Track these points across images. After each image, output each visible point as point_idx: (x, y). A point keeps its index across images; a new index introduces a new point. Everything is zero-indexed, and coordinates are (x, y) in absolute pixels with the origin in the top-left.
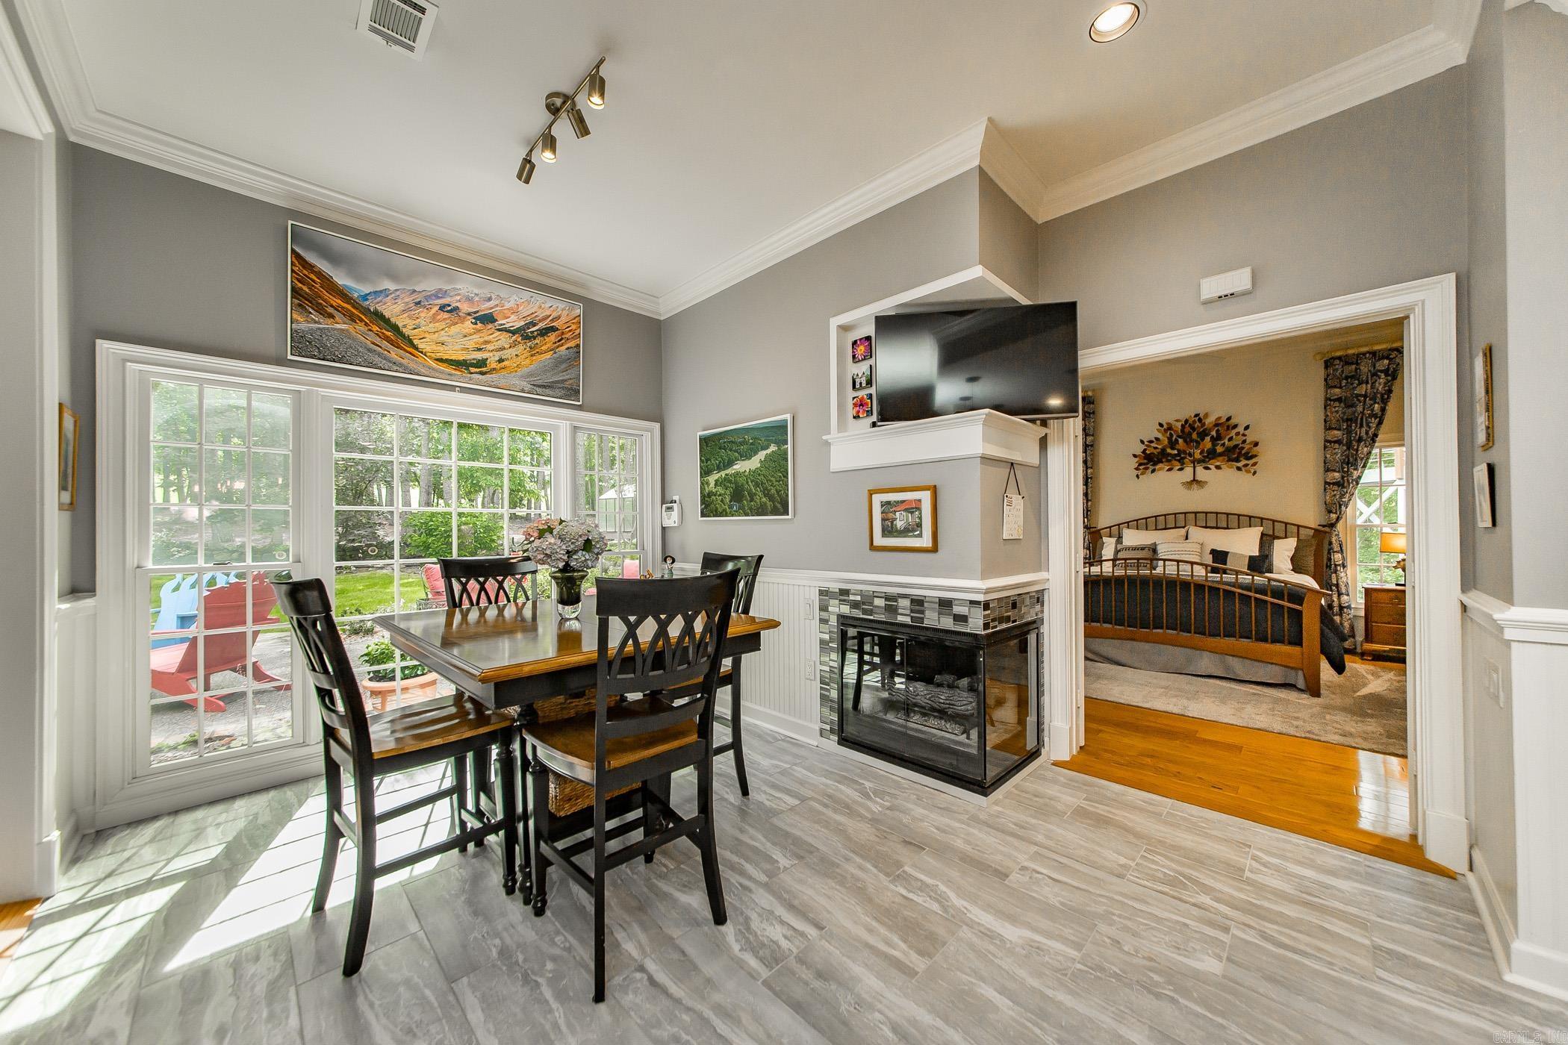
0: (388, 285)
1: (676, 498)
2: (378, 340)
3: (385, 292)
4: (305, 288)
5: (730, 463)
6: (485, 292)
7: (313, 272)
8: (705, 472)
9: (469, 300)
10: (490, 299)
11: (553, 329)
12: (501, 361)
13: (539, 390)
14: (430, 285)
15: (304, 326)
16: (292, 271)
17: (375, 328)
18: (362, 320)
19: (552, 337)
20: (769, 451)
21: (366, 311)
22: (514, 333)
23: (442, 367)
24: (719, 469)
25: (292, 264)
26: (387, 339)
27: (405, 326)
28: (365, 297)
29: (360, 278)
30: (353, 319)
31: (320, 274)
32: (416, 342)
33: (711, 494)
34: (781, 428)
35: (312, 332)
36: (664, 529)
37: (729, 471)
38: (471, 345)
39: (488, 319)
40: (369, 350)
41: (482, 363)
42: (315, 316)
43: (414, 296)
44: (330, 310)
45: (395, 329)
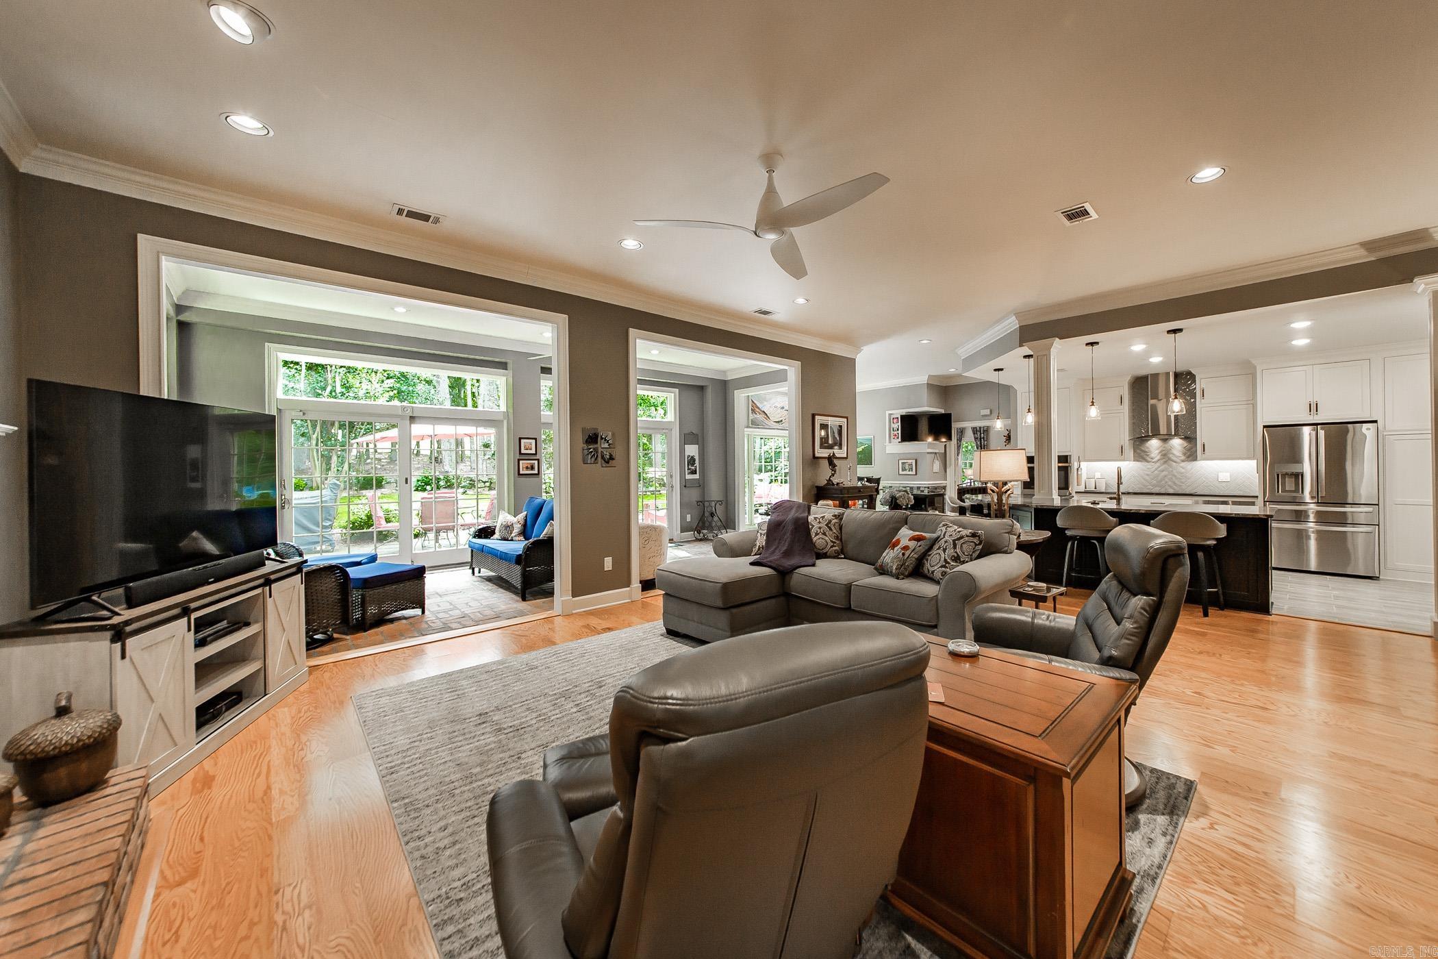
20: (866, 446)
34: (870, 439)
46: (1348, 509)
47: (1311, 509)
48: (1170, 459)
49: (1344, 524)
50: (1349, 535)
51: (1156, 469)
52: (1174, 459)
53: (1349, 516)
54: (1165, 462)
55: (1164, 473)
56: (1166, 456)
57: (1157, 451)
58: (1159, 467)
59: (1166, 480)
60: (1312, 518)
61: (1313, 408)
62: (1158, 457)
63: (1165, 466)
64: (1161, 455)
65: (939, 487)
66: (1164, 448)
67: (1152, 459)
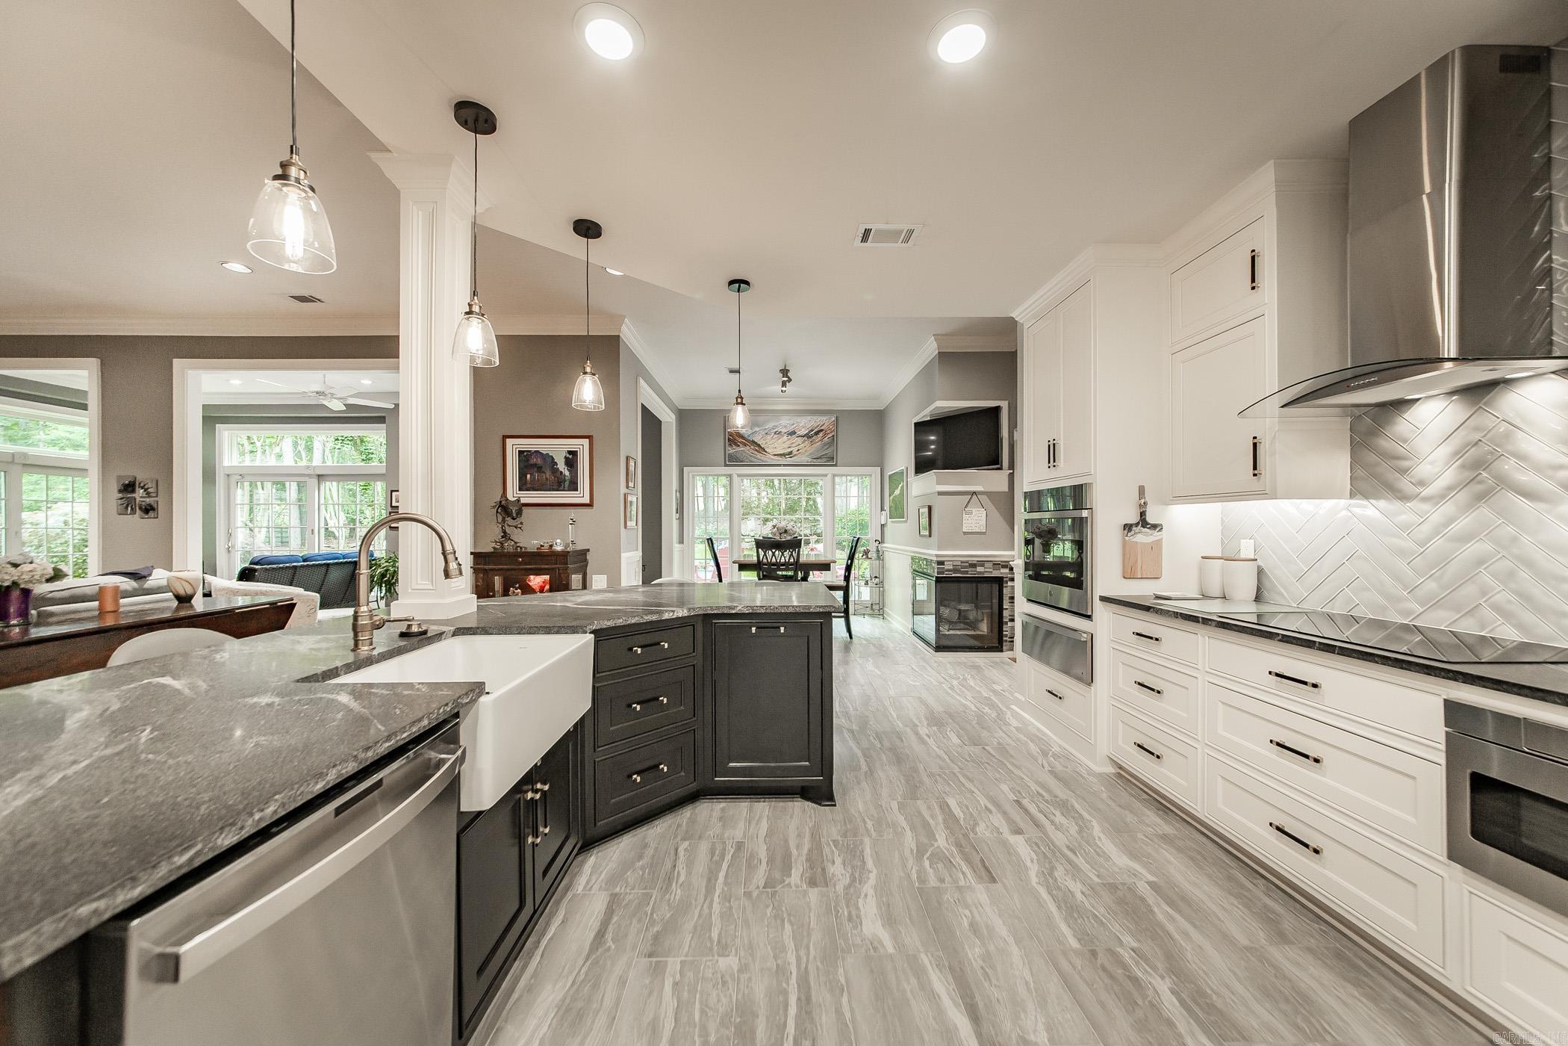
0: (757, 430)
1: (885, 508)
2: (753, 451)
3: (756, 433)
4: (731, 438)
6: (792, 422)
9: (785, 427)
10: (793, 424)
11: (822, 430)
12: (798, 450)
13: (815, 460)
14: (770, 425)
15: (731, 451)
17: (752, 447)
18: (748, 445)
19: (821, 434)
20: (901, 485)
21: (750, 441)
22: (803, 436)
23: (776, 458)
26: (756, 450)
27: (762, 444)
28: (749, 436)
30: (745, 445)
32: (766, 449)
35: (734, 453)
36: (882, 526)
38: (786, 445)
39: (793, 433)
40: (750, 456)
41: (791, 453)
42: (734, 447)
43: (766, 431)
44: (739, 444)
45: (759, 446)
48: (1504, 482)
51: (1437, 531)
52: (1525, 477)
54: (1481, 497)
55: (1481, 548)
57: (1445, 450)
58: (1451, 521)
59: (1487, 578)
62: (1449, 477)
63: (1484, 511)
64: (1463, 466)
65: (982, 564)
66: (1477, 429)
67: (1422, 483)
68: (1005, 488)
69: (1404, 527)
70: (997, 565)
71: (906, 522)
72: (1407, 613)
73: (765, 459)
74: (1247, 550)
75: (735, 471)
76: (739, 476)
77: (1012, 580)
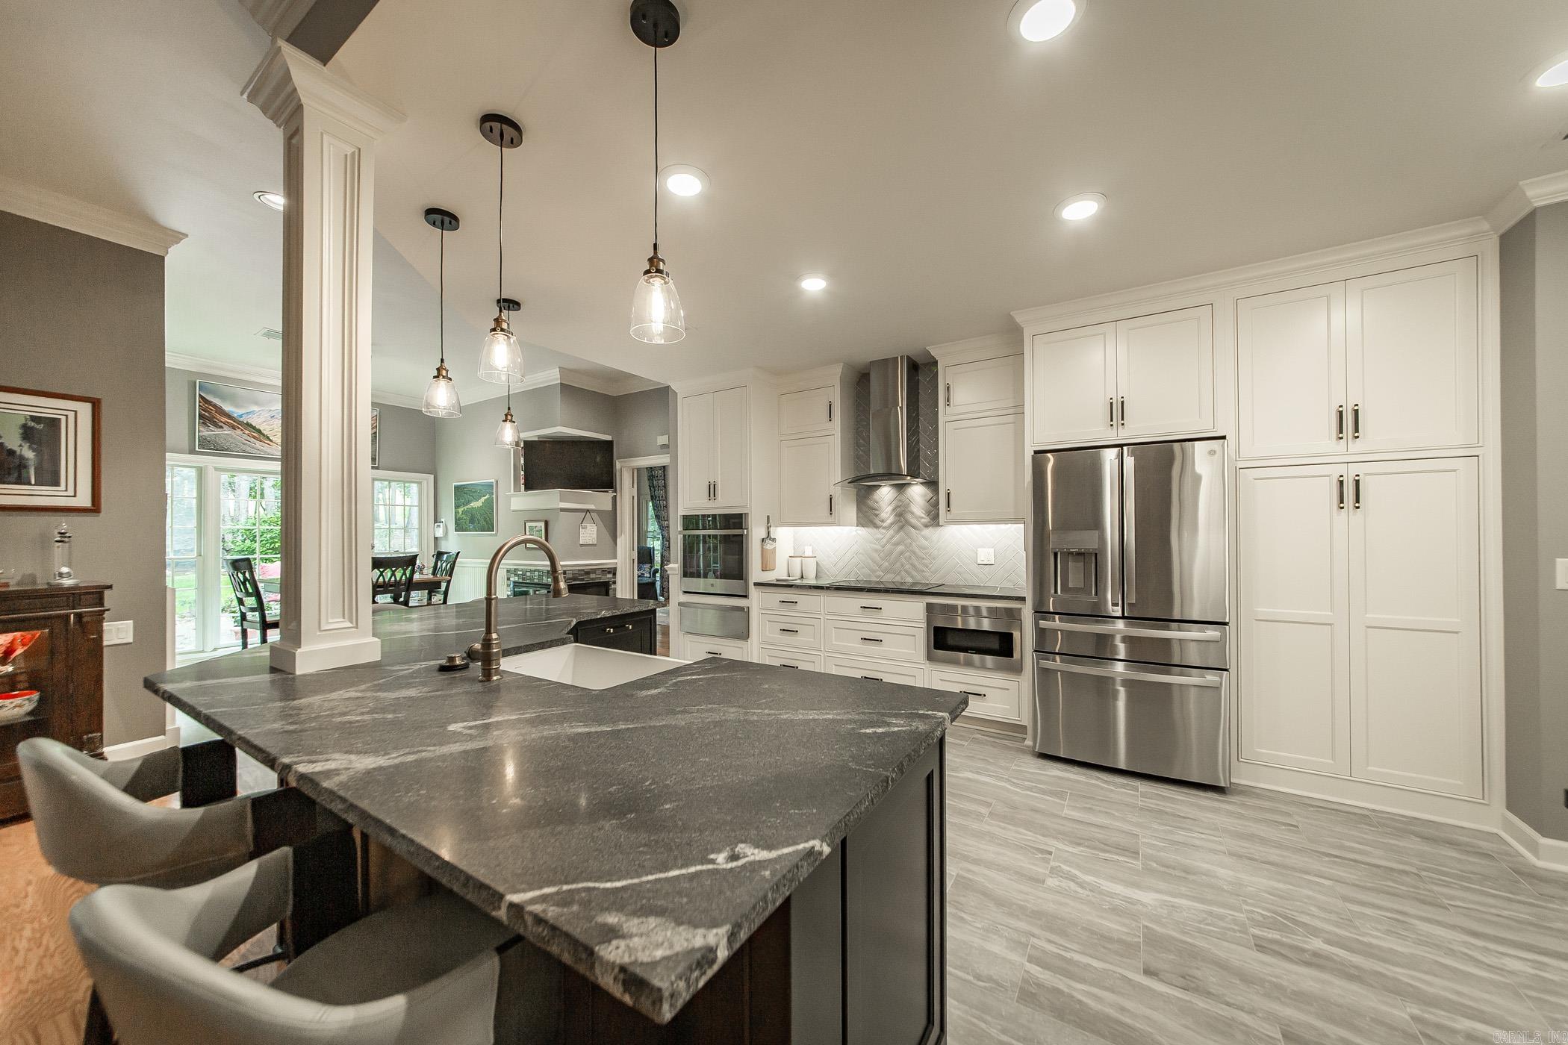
0: (255, 408)
1: (443, 520)
2: (249, 438)
3: (253, 412)
4: (206, 414)
5: (469, 502)
7: (211, 405)
8: (457, 507)
15: (205, 433)
16: (199, 406)
17: (247, 432)
18: (239, 428)
20: (486, 498)
21: (241, 423)
24: (464, 505)
25: (200, 402)
26: (254, 437)
27: (265, 430)
28: (241, 416)
29: (237, 406)
30: (234, 428)
31: (215, 406)
32: (271, 438)
33: (460, 519)
34: (491, 486)
35: (210, 436)
36: (436, 539)
37: (468, 506)
40: (244, 444)
42: (212, 428)
43: (271, 413)
44: (221, 424)
45: (259, 431)
46: (1172, 634)
47: (1119, 631)
48: (908, 523)
49: (1166, 666)
50: (1176, 693)
51: (888, 542)
52: (913, 521)
53: (1176, 648)
54: (901, 528)
55: (901, 548)
56: (901, 514)
57: (890, 508)
58: (893, 537)
59: (903, 560)
60: (1122, 651)
61: (1117, 411)
62: (891, 519)
63: (902, 533)
64: (896, 515)
65: (594, 571)
66: (900, 500)
67: (883, 521)
68: (609, 508)
69: (877, 540)
70: (605, 571)
71: (496, 535)
72: (878, 577)
73: (269, 451)
74: (808, 552)
75: (209, 461)
76: (216, 469)
77: (614, 583)
